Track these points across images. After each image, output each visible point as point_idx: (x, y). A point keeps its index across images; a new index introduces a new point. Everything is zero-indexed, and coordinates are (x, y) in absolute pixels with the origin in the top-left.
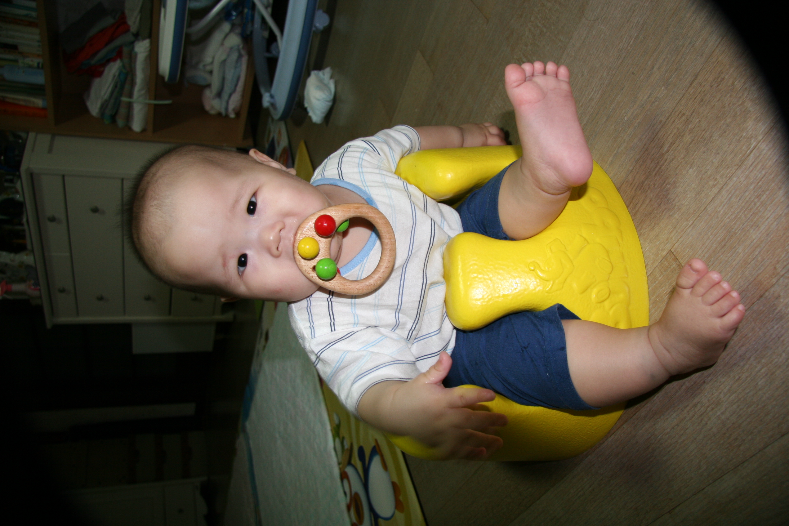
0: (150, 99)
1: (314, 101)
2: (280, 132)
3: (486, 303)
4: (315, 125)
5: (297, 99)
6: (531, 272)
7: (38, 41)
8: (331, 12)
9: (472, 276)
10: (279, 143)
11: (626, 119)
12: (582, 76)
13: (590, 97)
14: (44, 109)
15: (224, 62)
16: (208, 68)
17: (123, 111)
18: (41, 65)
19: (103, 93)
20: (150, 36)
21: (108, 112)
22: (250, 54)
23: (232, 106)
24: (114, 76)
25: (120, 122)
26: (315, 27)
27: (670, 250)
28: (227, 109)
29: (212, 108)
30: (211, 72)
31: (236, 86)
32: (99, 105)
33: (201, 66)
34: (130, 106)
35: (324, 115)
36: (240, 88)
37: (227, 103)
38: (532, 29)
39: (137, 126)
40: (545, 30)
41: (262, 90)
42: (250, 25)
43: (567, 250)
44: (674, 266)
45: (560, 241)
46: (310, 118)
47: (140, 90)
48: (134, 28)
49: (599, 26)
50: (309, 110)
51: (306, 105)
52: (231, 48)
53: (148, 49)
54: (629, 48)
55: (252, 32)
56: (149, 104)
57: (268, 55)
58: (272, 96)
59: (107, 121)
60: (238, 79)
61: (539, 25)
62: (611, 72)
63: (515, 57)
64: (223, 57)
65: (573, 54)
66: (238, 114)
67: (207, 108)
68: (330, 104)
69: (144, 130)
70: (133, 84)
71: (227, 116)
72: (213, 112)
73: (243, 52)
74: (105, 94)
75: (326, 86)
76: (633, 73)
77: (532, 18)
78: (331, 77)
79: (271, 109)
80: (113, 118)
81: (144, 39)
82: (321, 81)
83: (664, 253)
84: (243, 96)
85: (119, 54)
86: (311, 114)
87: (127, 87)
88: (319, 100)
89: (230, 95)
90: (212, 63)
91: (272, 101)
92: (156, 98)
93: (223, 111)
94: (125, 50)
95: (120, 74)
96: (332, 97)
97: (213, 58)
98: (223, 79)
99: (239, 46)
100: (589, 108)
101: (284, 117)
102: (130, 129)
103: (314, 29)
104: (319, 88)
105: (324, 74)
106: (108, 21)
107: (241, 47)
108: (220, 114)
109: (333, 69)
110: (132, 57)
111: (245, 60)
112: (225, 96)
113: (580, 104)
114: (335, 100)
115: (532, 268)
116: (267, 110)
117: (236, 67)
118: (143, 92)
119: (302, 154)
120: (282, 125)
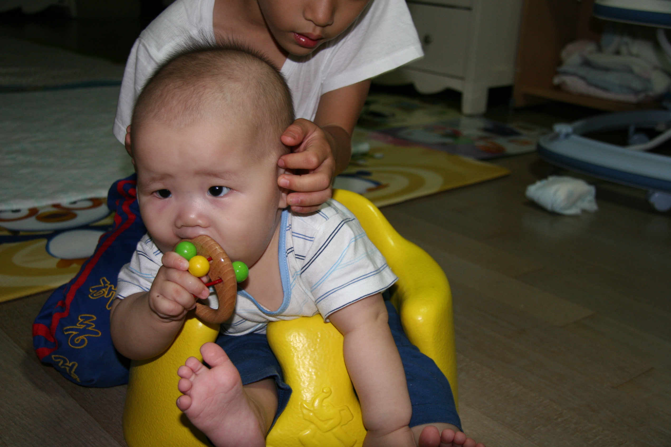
1: (555, 188)
2: (526, 143)
3: (292, 345)
4: (524, 189)
6: (322, 390)
9: (319, 333)
10: (512, 141)
15: (630, 71)
16: (624, 49)
22: (640, 106)
23: (568, 80)
26: (654, 193)
28: (566, 73)
29: (571, 53)
30: (618, 53)
31: (596, 86)
33: (626, 39)
35: (536, 200)
36: (592, 91)
37: (574, 74)
41: (578, 124)
43: (342, 426)
45: (351, 420)
50: (544, 182)
51: (551, 179)
52: (649, 80)
57: (632, 129)
58: (567, 136)
60: (605, 89)
61: (597, 438)
64: (637, 69)
66: (559, 88)
67: (570, 47)
68: (549, 207)
71: (557, 73)
72: (564, 54)
73: (642, 96)
75: (573, 204)
78: (584, 211)
79: (552, 135)
82: (581, 197)
84: (582, 95)
86: (539, 184)
88: (555, 194)
89: (583, 78)
90: (631, 54)
91: (561, 136)
93: (564, 68)
96: (557, 210)
97: (637, 56)
98: (607, 69)
99: (651, 90)
101: (540, 150)
103: (651, 191)
104: (570, 195)
105: (590, 201)
107: (651, 94)
108: (560, 63)
109: (596, 213)
111: (632, 98)
112: (583, 71)
115: (325, 391)
116: (551, 129)
117: (621, 86)
119: (493, 171)
120: (532, 148)
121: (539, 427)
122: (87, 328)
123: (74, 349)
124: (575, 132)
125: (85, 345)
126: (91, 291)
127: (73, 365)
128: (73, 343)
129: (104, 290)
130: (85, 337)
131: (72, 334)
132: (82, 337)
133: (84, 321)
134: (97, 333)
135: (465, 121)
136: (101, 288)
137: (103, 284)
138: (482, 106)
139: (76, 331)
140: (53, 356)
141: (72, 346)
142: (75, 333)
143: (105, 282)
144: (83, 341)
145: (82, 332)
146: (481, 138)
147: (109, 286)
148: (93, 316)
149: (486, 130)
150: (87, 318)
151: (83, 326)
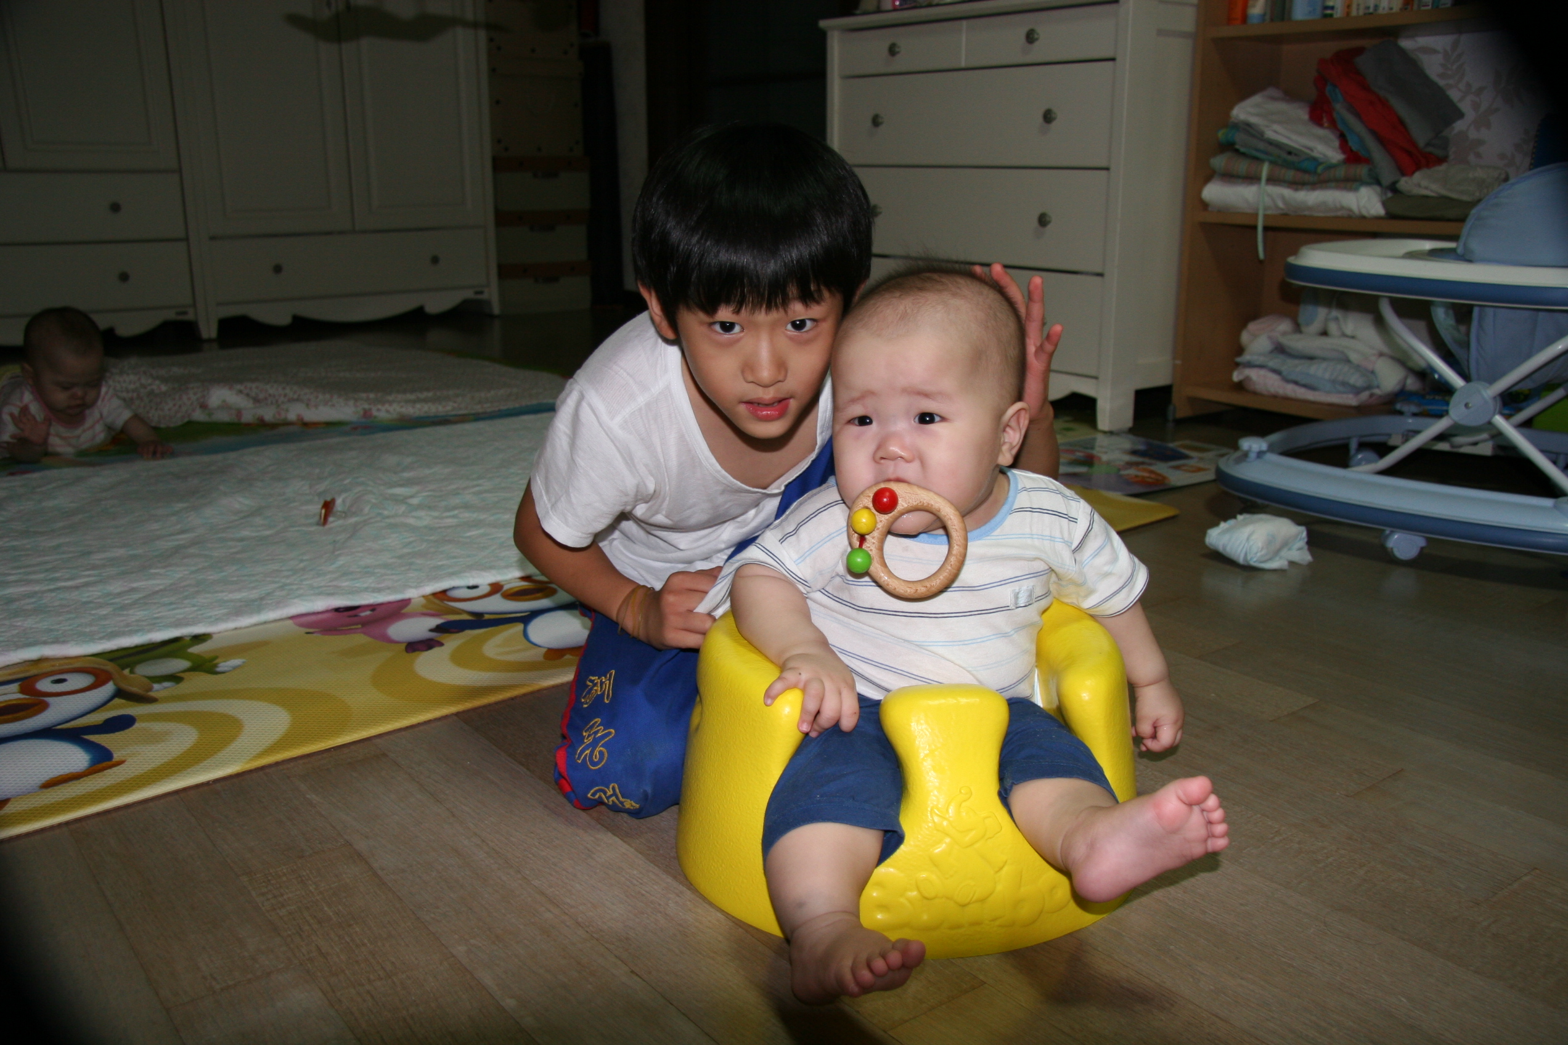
0: (1266, 216)
1: (1247, 530)
2: (1199, 470)
4: (1204, 534)
5: (1259, 501)
6: (958, 789)
7: (1376, 7)
8: (1421, 562)
10: (1177, 468)
11: (1172, 947)
12: (1241, 904)
13: (1207, 911)
14: (1244, 18)
15: (1345, 359)
16: (1333, 328)
17: (1242, 166)
18: (1329, 12)
19: (1276, 127)
20: (1391, 216)
21: (1239, 138)
22: (1362, 410)
23: (1254, 374)
24: (1311, 149)
25: (1219, 162)
26: (1392, 532)
27: (985, 983)
28: (1250, 365)
29: (1255, 336)
30: (1325, 333)
31: (1296, 383)
32: (1253, 120)
33: (1335, 313)
34: (1252, 179)
35: (1221, 549)
36: (1291, 390)
37: (1261, 367)
38: (1325, 851)
39: (1215, 192)
40: (1320, 865)
41: (1275, 437)
42: (1414, 409)
43: (987, 840)
44: (965, 986)
45: (999, 832)
46: (1216, 524)
47: (1283, 198)
48: (1406, 184)
49: (1314, 926)
50: (1231, 522)
51: (1240, 517)
52: (1372, 373)
53: (1365, 213)
54: (1276, 956)
55: (1401, 413)
56: (1255, 216)
57: (1353, 445)
58: (1260, 454)
59: (1221, 134)
60: (1311, 387)
61: (1330, 860)
62: (1243, 935)
63: (1283, 828)
64: (1354, 357)
65: (1276, 896)
66: (1240, 387)
67: (1252, 326)
68: (1241, 561)
69: (1205, 205)
70: (1296, 185)
71: (1236, 366)
72: (1245, 337)
73: (1364, 396)
74: (1275, 132)
75: (1275, 554)
76: (1237, 958)
77: (1342, 852)
78: (1292, 563)
79: (1238, 454)
80: (1228, 147)
81: (1384, 204)
82: (1286, 544)
83: (981, 977)
84: (1275, 397)
85: (1353, 157)
86: (1223, 525)
87: (1290, 174)
88: (1248, 539)
89: (1276, 371)
90: (1344, 335)
91: (1252, 456)
92: (1266, 229)
93: (1246, 357)
94: (1362, 170)
95: (1314, 159)
96: (1253, 563)
97: (1352, 337)
98: (1310, 358)
99: (1378, 387)
100: (1191, 909)
101: (1222, 477)
102: (1207, 179)
103: (1387, 530)
104: (1271, 540)
105: (1300, 549)
106: (1420, 134)
107: (1377, 391)
108: (1240, 350)
109: (1310, 565)
110: (1349, 183)
111: (1351, 400)
112: (1276, 362)
113: (1198, 900)
114: (1249, 570)
115: (963, 791)
116: (1236, 447)
117: (1334, 382)
118: (1281, 205)
119: (1154, 511)
120: (1210, 476)
121: (1248, 849)
122: (597, 736)
123: (599, 768)
124: (1271, 449)
125: (606, 755)
126: (583, 700)
127: (614, 788)
128: (594, 764)
129: (595, 688)
130: (600, 747)
131: (587, 754)
132: (596, 753)
133: (590, 732)
134: (610, 733)
135: (1101, 440)
136: (591, 689)
137: (591, 684)
138: (1127, 418)
139: (588, 749)
140: (589, 795)
141: (597, 768)
142: (588, 752)
143: (592, 681)
144: (601, 753)
145: (594, 744)
146: (1130, 464)
147: (599, 681)
148: (596, 720)
149: (1134, 452)
150: (592, 727)
151: (591, 738)
